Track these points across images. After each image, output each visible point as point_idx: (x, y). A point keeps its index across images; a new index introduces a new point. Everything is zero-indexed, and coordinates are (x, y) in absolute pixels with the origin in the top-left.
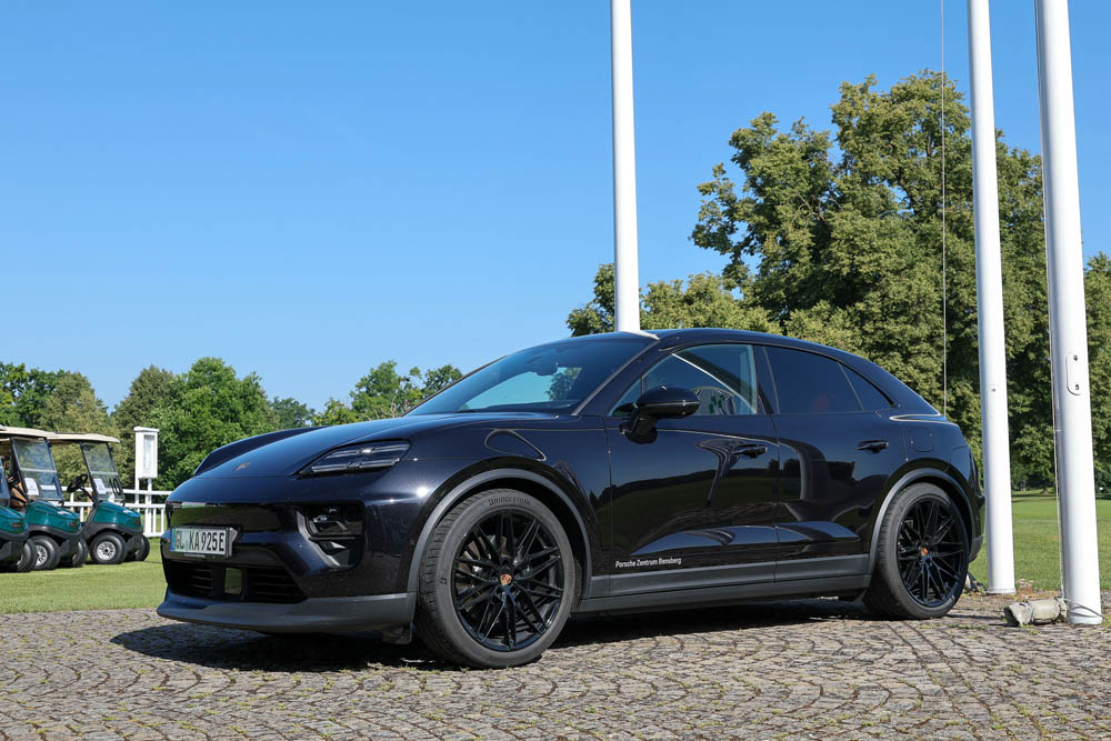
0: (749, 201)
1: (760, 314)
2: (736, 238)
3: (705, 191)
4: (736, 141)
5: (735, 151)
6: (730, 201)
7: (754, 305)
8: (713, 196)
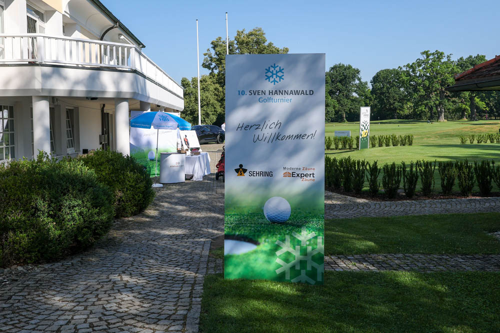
0: (215, 58)
1: (217, 86)
2: (212, 66)
3: (205, 55)
4: (212, 43)
5: (212, 46)
6: (211, 57)
7: (216, 83)
8: (207, 56)
